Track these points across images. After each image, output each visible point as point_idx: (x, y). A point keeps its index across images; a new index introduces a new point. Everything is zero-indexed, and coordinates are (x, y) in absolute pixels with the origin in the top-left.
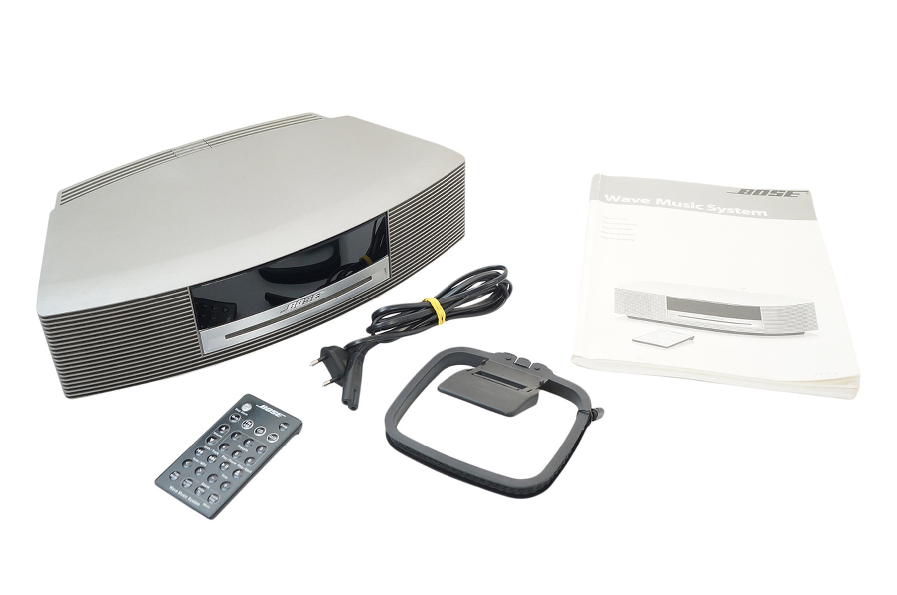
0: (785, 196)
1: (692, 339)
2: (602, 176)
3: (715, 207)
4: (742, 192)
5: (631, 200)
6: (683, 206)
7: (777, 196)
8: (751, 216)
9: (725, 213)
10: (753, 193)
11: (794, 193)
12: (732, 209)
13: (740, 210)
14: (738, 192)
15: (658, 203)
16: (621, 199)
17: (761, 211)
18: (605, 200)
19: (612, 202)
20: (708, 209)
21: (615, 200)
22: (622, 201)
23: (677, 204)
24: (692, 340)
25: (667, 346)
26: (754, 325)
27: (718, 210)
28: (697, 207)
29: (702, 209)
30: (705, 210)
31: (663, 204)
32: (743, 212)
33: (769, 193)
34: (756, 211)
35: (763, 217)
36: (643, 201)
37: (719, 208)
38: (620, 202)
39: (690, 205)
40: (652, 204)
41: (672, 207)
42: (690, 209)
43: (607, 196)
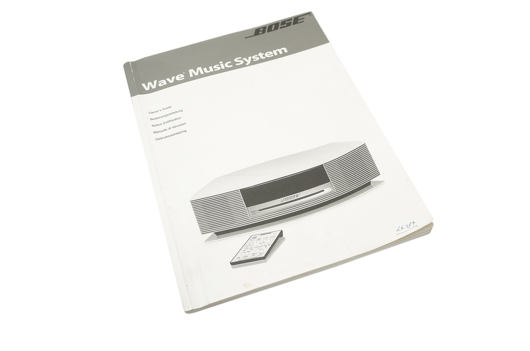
0: (293, 24)
1: (281, 234)
2: (131, 62)
3: (242, 59)
4: (258, 31)
5: (167, 81)
6: (214, 69)
7: (287, 26)
8: (274, 57)
9: (253, 63)
10: (267, 30)
11: (299, 18)
12: (257, 56)
13: (263, 54)
14: (253, 35)
15: (191, 76)
16: (158, 83)
17: (280, 49)
18: (144, 92)
19: (151, 91)
20: (237, 64)
21: (154, 87)
22: (160, 85)
23: (208, 69)
24: (282, 236)
25: (263, 255)
26: (326, 190)
27: (245, 62)
28: (226, 65)
29: (232, 66)
30: (235, 67)
31: (196, 74)
32: (267, 55)
33: (280, 26)
34: (277, 50)
35: (284, 54)
36: (178, 78)
37: (245, 59)
38: (158, 88)
39: (220, 66)
40: (188, 79)
41: (205, 75)
42: (221, 71)
43: (144, 85)
